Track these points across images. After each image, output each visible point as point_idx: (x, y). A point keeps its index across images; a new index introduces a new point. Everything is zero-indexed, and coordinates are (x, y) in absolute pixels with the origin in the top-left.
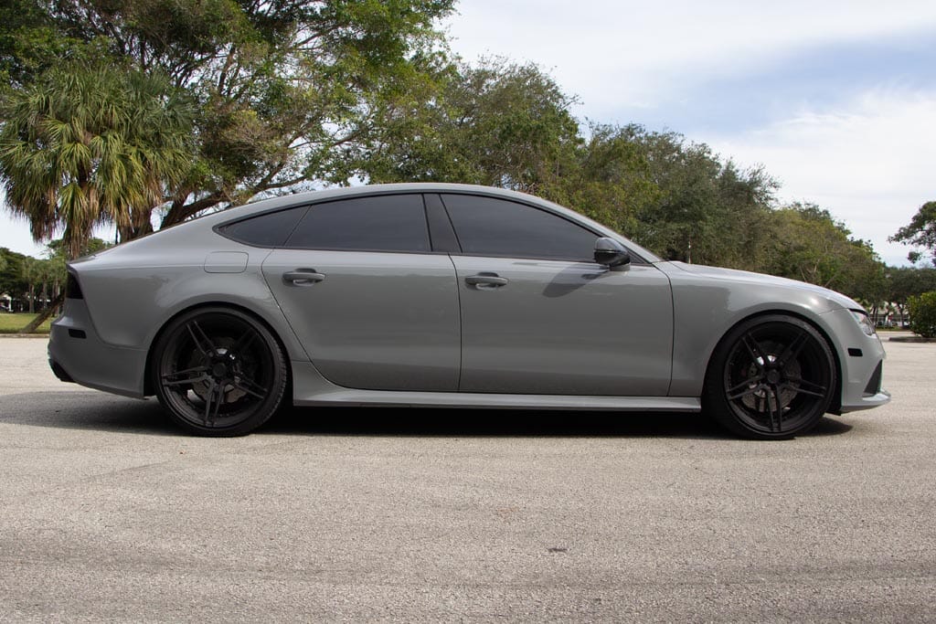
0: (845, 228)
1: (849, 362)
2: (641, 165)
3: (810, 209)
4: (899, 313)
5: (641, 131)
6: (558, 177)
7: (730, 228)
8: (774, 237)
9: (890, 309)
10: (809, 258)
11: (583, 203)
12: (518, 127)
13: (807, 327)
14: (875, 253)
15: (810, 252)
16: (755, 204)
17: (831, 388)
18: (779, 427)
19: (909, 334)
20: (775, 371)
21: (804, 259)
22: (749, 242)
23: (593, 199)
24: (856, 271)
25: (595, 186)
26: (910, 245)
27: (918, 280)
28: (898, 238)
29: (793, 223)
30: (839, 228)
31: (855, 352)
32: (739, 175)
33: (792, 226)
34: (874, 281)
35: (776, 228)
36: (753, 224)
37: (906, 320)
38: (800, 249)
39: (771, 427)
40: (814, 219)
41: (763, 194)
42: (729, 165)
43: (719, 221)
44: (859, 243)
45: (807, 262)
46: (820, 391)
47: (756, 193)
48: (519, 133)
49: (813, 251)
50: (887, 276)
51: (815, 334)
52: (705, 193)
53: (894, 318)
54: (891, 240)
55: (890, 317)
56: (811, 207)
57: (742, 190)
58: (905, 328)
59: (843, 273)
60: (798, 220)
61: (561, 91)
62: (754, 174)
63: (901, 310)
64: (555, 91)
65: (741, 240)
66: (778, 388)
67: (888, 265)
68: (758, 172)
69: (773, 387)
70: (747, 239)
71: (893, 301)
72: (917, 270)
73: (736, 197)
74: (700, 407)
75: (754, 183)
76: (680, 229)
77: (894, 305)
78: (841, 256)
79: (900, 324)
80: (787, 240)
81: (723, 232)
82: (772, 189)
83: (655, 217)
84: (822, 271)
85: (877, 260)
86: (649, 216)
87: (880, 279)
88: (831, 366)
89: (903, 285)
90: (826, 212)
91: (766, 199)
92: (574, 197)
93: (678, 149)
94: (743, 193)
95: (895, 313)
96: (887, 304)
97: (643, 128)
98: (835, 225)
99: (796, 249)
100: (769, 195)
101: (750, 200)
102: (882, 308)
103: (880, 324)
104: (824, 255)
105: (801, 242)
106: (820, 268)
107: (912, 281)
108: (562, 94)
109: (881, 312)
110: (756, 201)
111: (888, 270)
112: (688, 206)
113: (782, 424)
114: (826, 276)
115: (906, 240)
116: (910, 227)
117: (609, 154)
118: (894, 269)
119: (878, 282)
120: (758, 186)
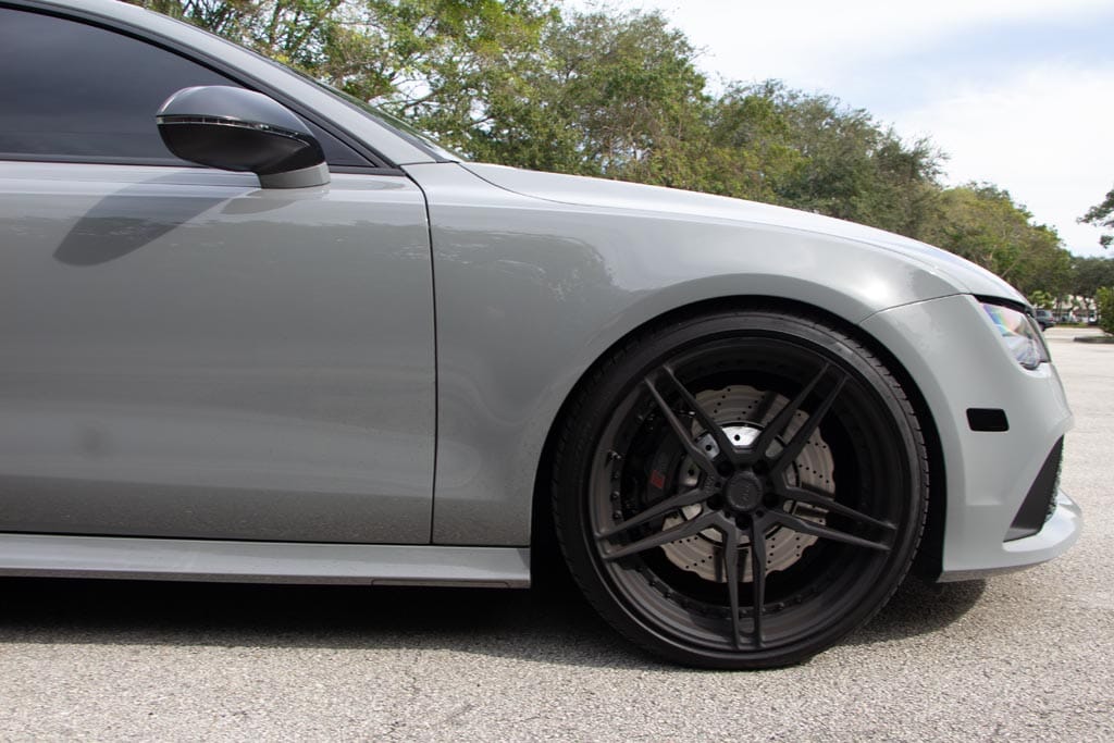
0: (1027, 210)
1: (967, 450)
2: (778, 126)
3: (987, 189)
4: (1084, 308)
5: (781, 87)
6: (678, 142)
7: (889, 207)
8: (942, 217)
9: (1075, 303)
10: (984, 244)
11: (707, 173)
12: (628, 79)
13: (845, 349)
14: (1059, 240)
15: (985, 236)
16: (919, 178)
17: (912, 526)
18: (755, 636)
19: (1097, 332)
20: (750, 474)
21: (979, 245)
22: (912, 222)
23: (720, 168)
24: (1038, 260)
25: (724, 154)
26: (1102, 228)
27: (1107, 271)
28: (1088, 219)
29: (966, 203)
30: (1020, 211)
31: (987, 420)
32: (902, 144)
33: (967, 207)
34: (1058, 272)
35: (944, 208)
36: (917, 201)
37: (1093, 316)
38: (974, 233)
39: (731, 635)
40: (992, 201)
41: (929, 167)
42: (891, 132)
43: (877, 197)
44: (1042, 228)
45: (980, 248)
46: (878, 534)
47: (921, 166)
48: (628, 86)
49: (989, 235)
50: (1073, 267)
51: (870, 369)
52: (859, 164)
53: (1079, 314)
54: (1079, 221)
55: (1074, 313)
56: (989, 186)
57: (905, 161)
58: (1091, 325)
59: (1023, 261)
60: (973, 200)
61: (691, 43)
62: (921, 143)
63: (1088, 304)
64: (683, 43)
65: (901, 220)
66: (758, 522)
67: (1075, 254)
68: (925, 140)
69: (744, 522)
70: (908, 220)
71: (1079, 294)
72: (1106, 261)
73: (897, 170)
74: (525, 576)
75: (919, 154)
76: (828, 206)
77: (1079, 299)
78: (1020, 242)
79: (1085, 320)
80: (959, 223)
81: (880, 210)
82: (940, 161)
83: (799, 191)
84: (999, 259)
85: (1062, 247)
86: (792, 191)
87: (1065, 269)
88: (914, 462)
89: (1092, 277)
90: (1006, 193)
91: (934, 173)
92: (696, 164)
93: (830, 114)
94: (905, 166)
95: (1080, 308)
96: (1071, 297)
97: (784, 84)
98: (1016, 207)
99: (969, 233)
100: (937, 168)
101: (914, 173)
102: (1066, 302)
103: (1064, 320)
104: (1002, 240)
105: (976, 226)
106: (997, 256)
107: (1100, 272)
108: (691, 46)
109: (1065, 306)
110: (922, 175)
111: (1074, 260)
112: (840, 179)
113: (765, 624)
114: (1003, 265)
115: (1098, 222)
116: (1103, 206)
117: (740, 113)
118: (1081, 258)
119: (1062, 272)
120: (924, 157)
